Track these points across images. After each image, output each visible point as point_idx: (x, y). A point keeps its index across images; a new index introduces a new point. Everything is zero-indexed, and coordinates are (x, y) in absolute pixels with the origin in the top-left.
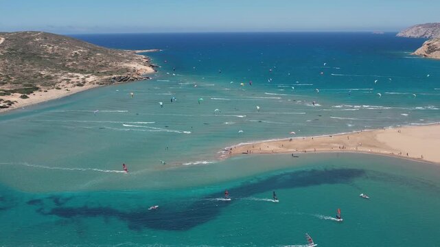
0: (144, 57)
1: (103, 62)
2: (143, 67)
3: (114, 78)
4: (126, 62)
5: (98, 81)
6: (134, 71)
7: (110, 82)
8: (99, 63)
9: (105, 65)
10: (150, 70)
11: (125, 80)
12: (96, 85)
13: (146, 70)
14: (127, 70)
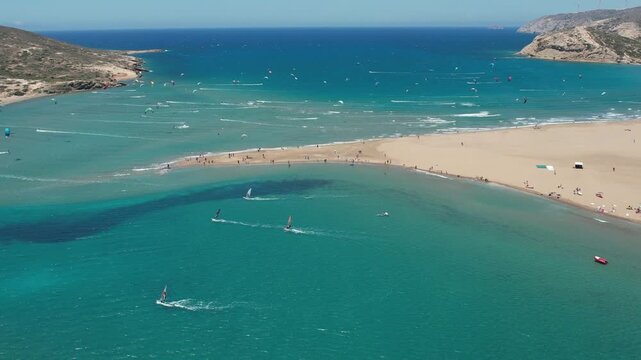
0: (134, 58)
1: (64, 63)
2: (122, 71)
3: (72, 85)
4: (99, 64)
5: (46, 88)
6: (108, 75)
7: (66, 89)
8: (57, 66)
9: (66, 69)
10: (132, 74)
11: (89, 87)
12: (43, 94)
13: (126, 75)
14: (97, 74)
